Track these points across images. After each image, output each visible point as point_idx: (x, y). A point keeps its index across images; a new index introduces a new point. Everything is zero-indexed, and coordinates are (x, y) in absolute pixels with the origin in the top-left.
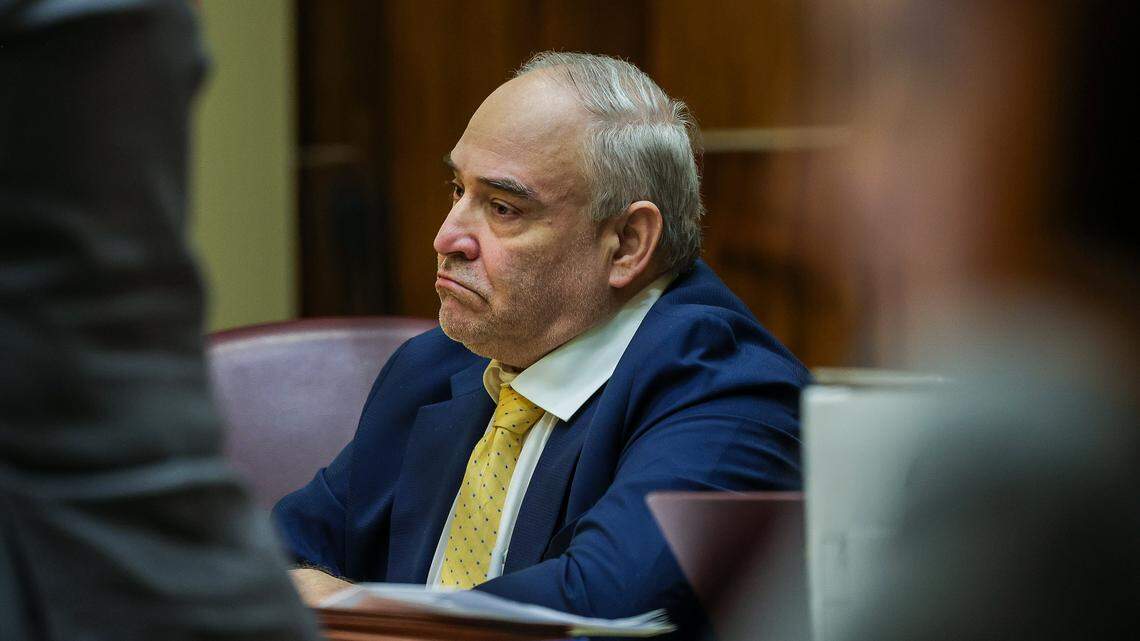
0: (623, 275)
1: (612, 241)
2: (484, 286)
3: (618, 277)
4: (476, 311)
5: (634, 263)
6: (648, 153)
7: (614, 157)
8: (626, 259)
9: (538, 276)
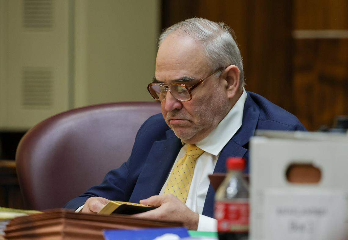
0: (232, 93)
1: (225, 82)
2: (189, 117)
3: (231, 94)
4: (189, 127)
5: (234, 87)
6: (224, 46)
7: (215, 53)
8: (231, 87)
9: (206, 105)
